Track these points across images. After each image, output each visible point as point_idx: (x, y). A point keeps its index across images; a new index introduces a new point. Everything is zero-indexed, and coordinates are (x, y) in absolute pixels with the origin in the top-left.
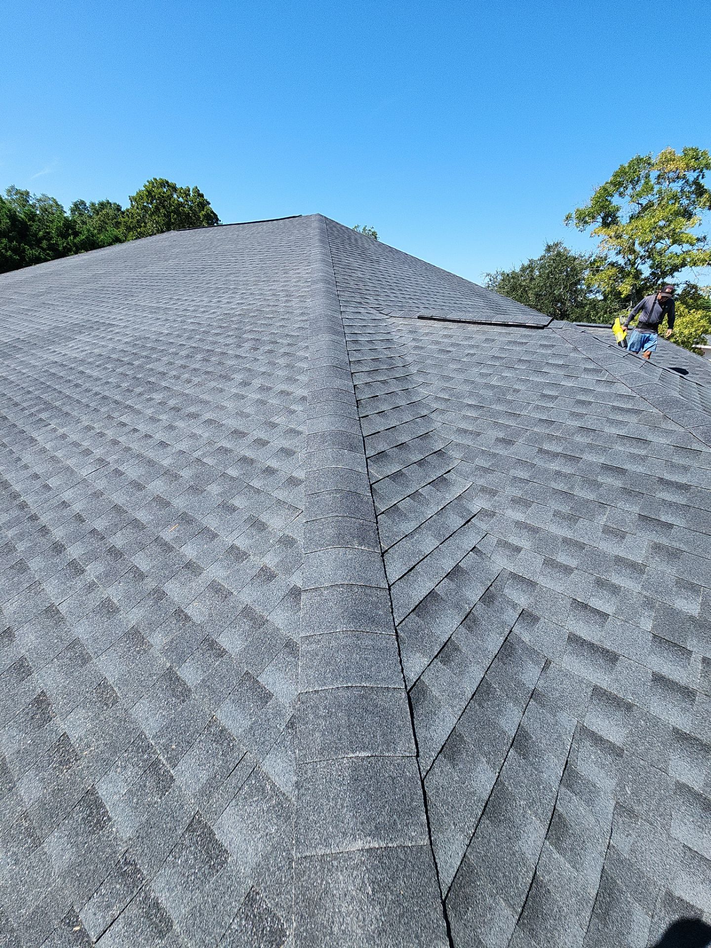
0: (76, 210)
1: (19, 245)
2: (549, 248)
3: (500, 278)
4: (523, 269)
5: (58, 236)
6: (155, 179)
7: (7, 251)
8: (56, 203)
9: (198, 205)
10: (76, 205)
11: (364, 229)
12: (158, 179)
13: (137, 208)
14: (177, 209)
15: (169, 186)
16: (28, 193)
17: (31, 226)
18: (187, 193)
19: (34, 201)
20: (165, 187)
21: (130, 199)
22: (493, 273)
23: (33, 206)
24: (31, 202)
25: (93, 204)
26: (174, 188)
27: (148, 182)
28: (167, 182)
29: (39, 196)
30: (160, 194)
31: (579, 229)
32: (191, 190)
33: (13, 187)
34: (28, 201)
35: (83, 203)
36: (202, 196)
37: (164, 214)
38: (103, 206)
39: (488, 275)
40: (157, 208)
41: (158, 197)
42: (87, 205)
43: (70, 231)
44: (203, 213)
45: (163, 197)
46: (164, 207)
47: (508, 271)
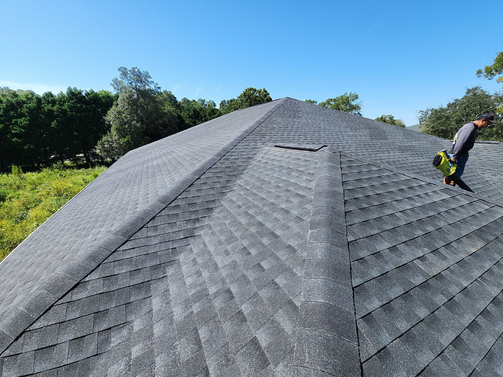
0: (222, 104)
1: (195, 120)
2: (469, 91)
3: (430, 113)
4: (449, 105)
5: (208, 115)
6: (248, 88)
7: (191, 123)
8: (214, 102)
9: (264, 96)
10: (222, 102)
11: (350, 94)
12: (249, 88)
13: (240, 101)
14: (255, 99)
15: (253, 90)
16: (204, 100)
17: (200, 113)
18: (260, 92)
19: (206, 103)
20: (251, 91)
21: (238, 97)
22: (425, 110)
23: (206, 105)
24: (205, 104)
25: (228, 101)
26: (255, 90)
27: (245, 89)
28: (252, 88)
29: (208, 101)
30: (249, 94)
31: (488, 78)
32: (262, 90)
33: (200, 99)
34: (204, 103)
35: (225, 101)
36: (266, 92)
37: (249, 102)
38: (231, 101)
39: (421, 111)
40: (247, 100)
41: (248, 95)
42: (226, 101)
43: (213, 113)
44: (266, 98)
45: (250, 95)
46: (250, 99)
47: (437, 107)
